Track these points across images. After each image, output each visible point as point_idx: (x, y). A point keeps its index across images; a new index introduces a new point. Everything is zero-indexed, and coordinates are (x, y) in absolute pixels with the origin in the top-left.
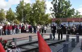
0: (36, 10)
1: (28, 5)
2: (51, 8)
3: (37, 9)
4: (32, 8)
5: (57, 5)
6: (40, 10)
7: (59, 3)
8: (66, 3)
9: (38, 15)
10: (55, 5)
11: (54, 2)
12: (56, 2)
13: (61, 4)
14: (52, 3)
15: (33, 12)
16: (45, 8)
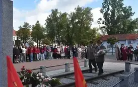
1: (64, 15)
2: (101, 19)
3: (77, 20)
4: (70, 20)
9: (80, 30)
11: (104, 10)
12: (108, 9)
14: (101, 11)
16: (90, 19)
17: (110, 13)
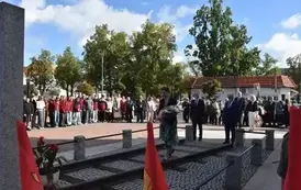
0: (145, 53)
2: (190, 47)
3: (145, 48)
4: (132, 46)
5: (207, 38)
6: (154, 52)
7: (213, 34)
8: (233, 31)
9: (151, 67)
10: (200, 39)
11: (197, 30)
12: (205, 28)
13: (219, 34)
14: (192, 32)
15: (134, 59)
16: (171, 47)
17: (209, 35)
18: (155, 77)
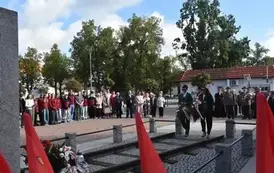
0: (133, 47)
1: (108, 31)
2: (178, 40)
3: (133, 43)
4: (120, 41)
5: (194, 29)
6: (141, 46)
7: (201, 26)
8: (221, 22)
9: (140, 61)
10: (188, 32)
11: (185, 22)
12: (192, 20)
13: (207, 25)
14: (179, 25)
15: (122, 54)
16: (159, 41)
18: (143, 71)
